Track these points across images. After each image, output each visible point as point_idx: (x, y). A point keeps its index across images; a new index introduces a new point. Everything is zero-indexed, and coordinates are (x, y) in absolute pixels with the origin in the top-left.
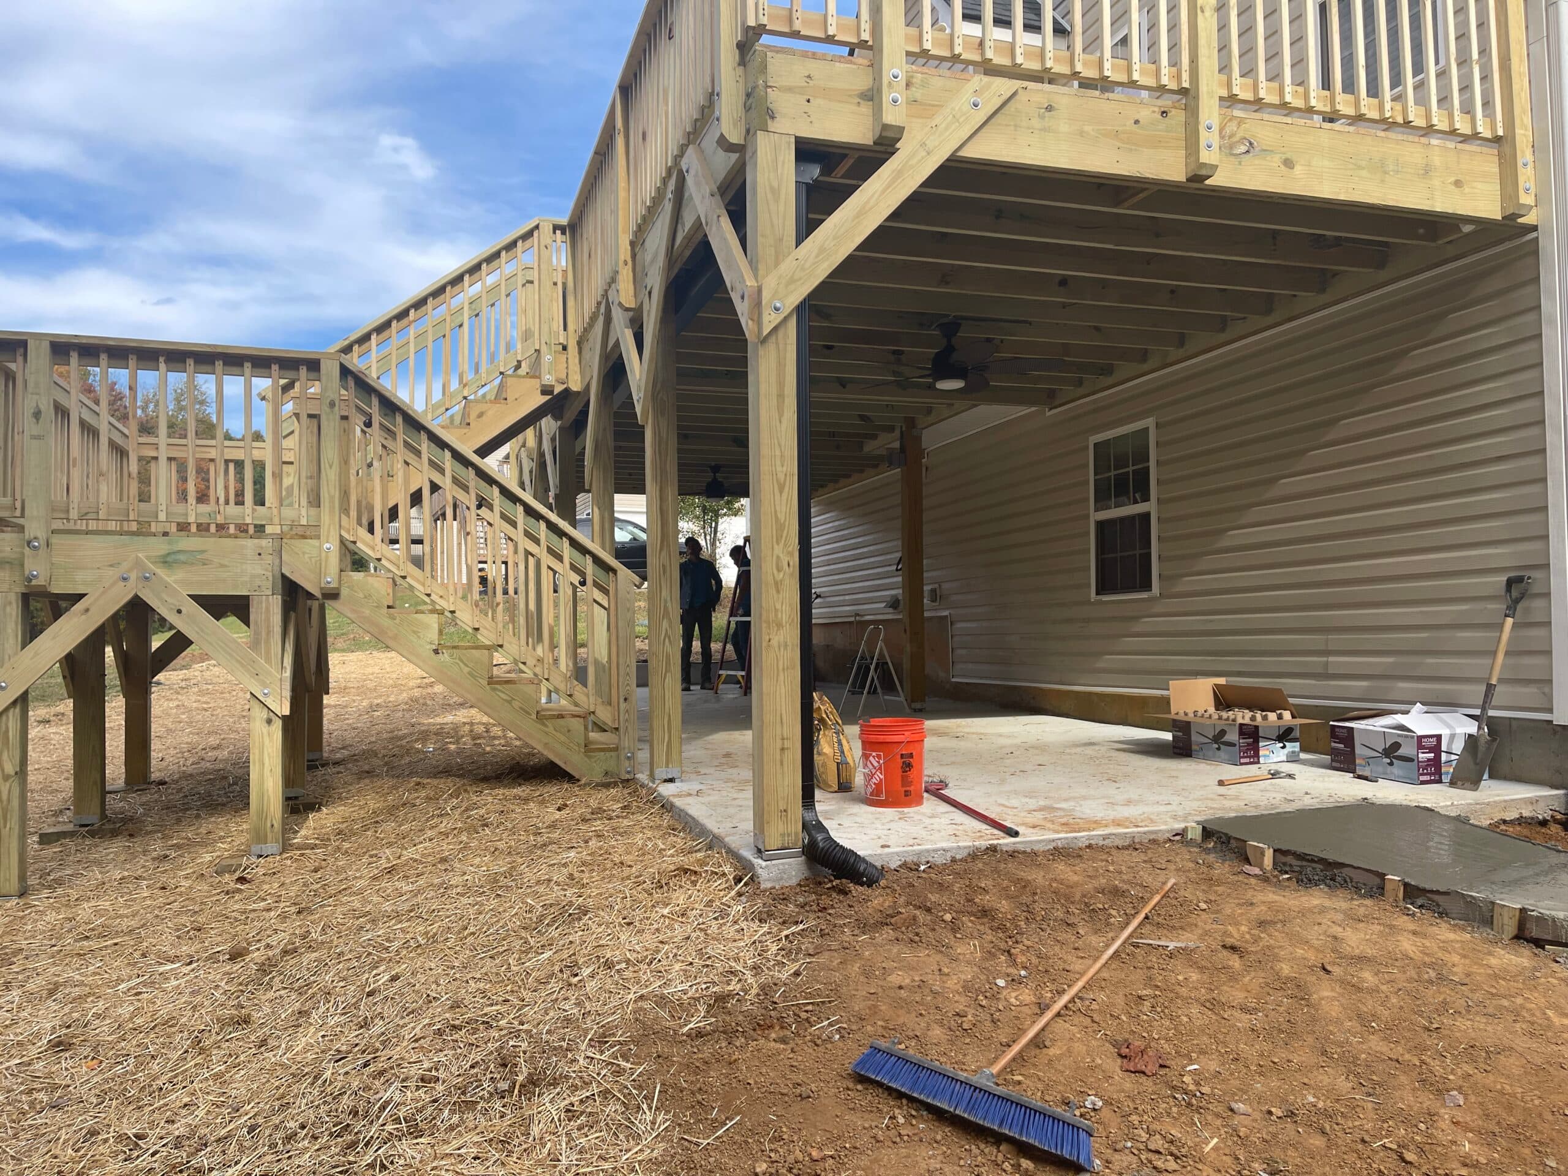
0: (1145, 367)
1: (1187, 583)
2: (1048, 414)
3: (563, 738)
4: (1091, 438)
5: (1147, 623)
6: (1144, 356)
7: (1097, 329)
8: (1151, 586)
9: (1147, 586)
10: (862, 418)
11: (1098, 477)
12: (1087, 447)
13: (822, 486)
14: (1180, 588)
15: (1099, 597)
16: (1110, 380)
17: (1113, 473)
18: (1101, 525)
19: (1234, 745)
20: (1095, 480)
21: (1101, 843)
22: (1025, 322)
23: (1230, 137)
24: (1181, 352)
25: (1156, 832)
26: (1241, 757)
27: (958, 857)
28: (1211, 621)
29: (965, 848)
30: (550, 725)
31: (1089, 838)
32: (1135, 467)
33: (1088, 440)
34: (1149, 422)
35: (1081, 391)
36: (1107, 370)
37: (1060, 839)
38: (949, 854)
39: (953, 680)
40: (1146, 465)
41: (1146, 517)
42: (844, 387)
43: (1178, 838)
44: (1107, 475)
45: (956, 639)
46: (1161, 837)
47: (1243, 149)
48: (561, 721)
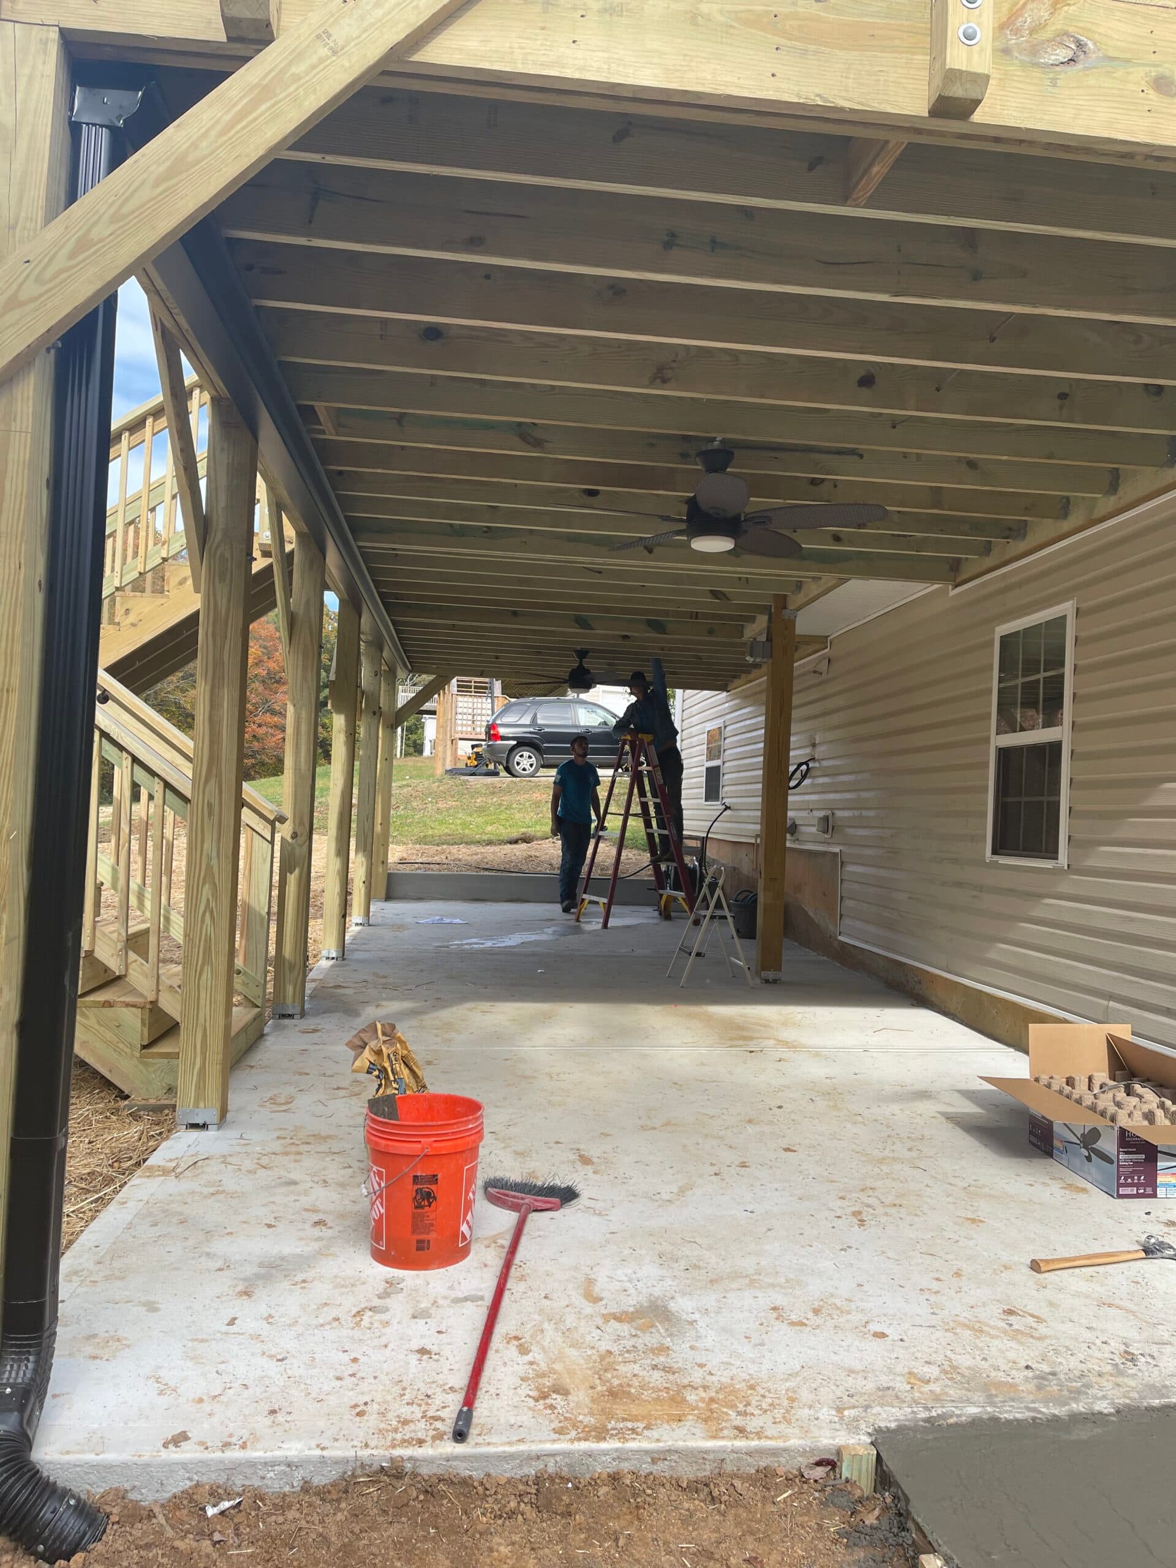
0: (1066, 526)
1: (1105, 856)
2: (952, 593)
3: (109, 1035)
4: (998, 629)
5: (1050, 907)
6: (1064, 508)
7: (972, 464)
8: (1056, 851)
9: (1052, 853)
10: (715, 594)
11: (1002, 685)
12: (991, 643)
13: (735, 677)
14: (1092, 862)
15: (996, 858)
16: (1021, 546)
17: (1020, 681)
18: (1005, 755)
19: (1111, 1162)
20: (1000, 691)
21: (646, 1468)
22: (852, 452)
23: (1032, 31)
24: (1112, 501)
25: (774, 1453)
26: (1119, 1185)
27: (317, 1481)
28: (1132, 920)
29: (337, 1462)
30: (91, 1016)
31: (621, 1456)
32: (1048, 674)
33: (993, 632)
34: (1066, 608)
35: (989, 562)
36: (1015, 531)
37: (553, 1455)
38: (298, 1475)
39: (840, 938)
40: (1060, 671)
41: (1055, 748)
42: (650, 551)
43: (820, 1472)
44: (1012, 683)
45: (845, 885)
46: (784, 1466)
47: (1063, 54)
48: (107, 1011)
